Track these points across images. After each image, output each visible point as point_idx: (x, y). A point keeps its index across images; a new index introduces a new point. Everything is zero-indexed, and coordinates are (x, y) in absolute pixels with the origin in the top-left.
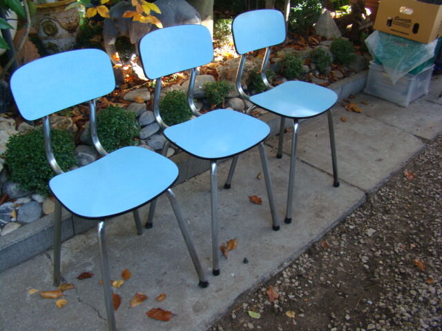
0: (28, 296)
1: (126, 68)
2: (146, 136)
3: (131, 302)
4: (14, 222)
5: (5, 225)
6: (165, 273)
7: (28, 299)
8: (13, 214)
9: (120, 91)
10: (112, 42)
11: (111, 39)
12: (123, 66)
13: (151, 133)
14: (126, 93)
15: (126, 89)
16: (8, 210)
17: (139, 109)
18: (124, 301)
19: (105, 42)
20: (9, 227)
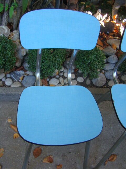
0: (7, 122)
1: (117, 25)
2: (106, 69)
3: (44, 158)
4: (20, 82)
5: (15, 81)
6: (70, 152)
7: (6, 123)
8: (21, 78)
9: (108, 36)
10: (117, 8)
11: (118, 6)
12: (116, 23)
13: (110, 69)
14: (110, 39)
15: (112, 36)
16: (20, 75)
17: (111, 52)
18: (42, 155)
19: (114, 6)
20: (16, 84)
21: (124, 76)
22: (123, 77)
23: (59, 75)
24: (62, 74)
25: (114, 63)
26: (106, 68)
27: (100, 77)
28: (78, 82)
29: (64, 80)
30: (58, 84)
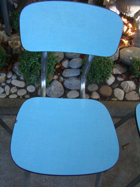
13: (71, 75)
21: (91, 85)
22: (90, 87)
23: (5, 82)
24: (9, 82)
25: (78, 69)
26: (65, 74)
27: (55, 86)
28: (27, 91)
29: (11, 89)
30: (3, 93)
